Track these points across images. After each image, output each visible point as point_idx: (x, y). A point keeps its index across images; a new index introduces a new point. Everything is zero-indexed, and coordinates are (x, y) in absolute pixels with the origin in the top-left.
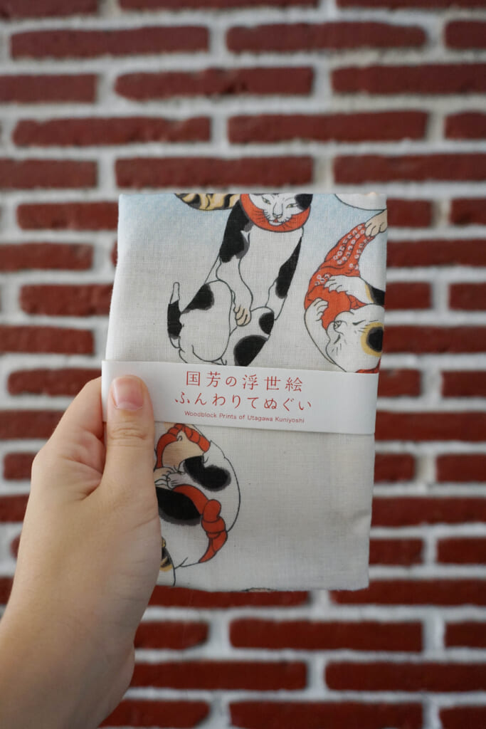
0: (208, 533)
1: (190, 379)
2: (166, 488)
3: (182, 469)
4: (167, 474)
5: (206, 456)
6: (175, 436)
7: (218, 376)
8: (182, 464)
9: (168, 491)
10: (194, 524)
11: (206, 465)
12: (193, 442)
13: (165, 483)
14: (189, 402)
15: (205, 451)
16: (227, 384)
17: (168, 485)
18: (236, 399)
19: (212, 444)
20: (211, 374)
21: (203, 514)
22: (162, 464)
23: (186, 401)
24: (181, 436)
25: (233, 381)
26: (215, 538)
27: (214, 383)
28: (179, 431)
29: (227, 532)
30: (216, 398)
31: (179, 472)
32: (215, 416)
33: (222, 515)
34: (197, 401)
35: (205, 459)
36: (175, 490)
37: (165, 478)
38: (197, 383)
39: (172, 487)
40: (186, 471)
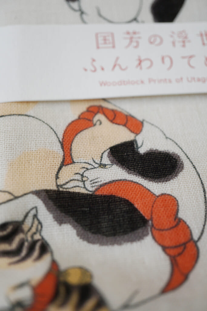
0: (165, 249)
1: (101, 41)
2: (83, 191)
3: (106, 160)
4: (81, 172)
5: (139, 139)
6: (91, 120)
7: (137, 36)
8: (106, 154)
9: (87, 195)
10: (140, 238)
11: (142, 151)
12: (119, 124)
13: (81, 184)
14: (103, 69)
15: (137, 134)
16: (151, 43)
17: (85, 187)
18: (167, 60)
19: (145, 124)
20: (128, 33)
21: (152, 219)
22: (72, 159)
23: (99, 69)
24: (99, 120)
25: (158, 40)
26: (180, 254)
27: (134, 44)
28: (96, 114)
29: (195, 243)
30: (140, 62)
31: (102, 166)
32: (142, 82)
33: (181, 215)
34: (115, 66)
35: (139, 144)
36: (97, 193)
37: (78, 177)
38: (111, 45)
39: (94, 189)
40: (113, 163)
